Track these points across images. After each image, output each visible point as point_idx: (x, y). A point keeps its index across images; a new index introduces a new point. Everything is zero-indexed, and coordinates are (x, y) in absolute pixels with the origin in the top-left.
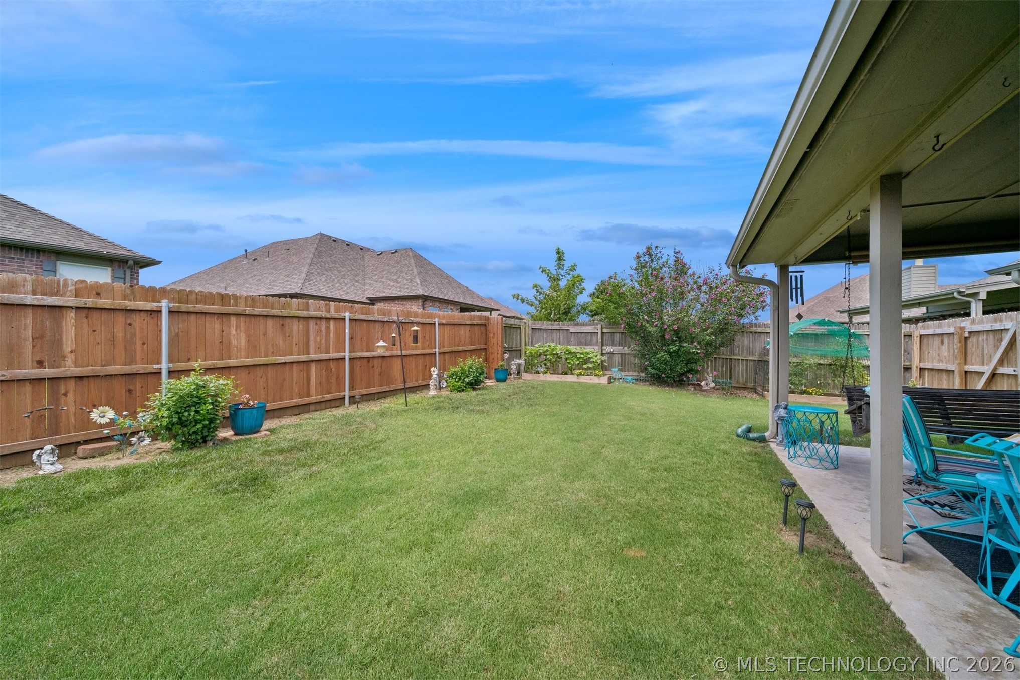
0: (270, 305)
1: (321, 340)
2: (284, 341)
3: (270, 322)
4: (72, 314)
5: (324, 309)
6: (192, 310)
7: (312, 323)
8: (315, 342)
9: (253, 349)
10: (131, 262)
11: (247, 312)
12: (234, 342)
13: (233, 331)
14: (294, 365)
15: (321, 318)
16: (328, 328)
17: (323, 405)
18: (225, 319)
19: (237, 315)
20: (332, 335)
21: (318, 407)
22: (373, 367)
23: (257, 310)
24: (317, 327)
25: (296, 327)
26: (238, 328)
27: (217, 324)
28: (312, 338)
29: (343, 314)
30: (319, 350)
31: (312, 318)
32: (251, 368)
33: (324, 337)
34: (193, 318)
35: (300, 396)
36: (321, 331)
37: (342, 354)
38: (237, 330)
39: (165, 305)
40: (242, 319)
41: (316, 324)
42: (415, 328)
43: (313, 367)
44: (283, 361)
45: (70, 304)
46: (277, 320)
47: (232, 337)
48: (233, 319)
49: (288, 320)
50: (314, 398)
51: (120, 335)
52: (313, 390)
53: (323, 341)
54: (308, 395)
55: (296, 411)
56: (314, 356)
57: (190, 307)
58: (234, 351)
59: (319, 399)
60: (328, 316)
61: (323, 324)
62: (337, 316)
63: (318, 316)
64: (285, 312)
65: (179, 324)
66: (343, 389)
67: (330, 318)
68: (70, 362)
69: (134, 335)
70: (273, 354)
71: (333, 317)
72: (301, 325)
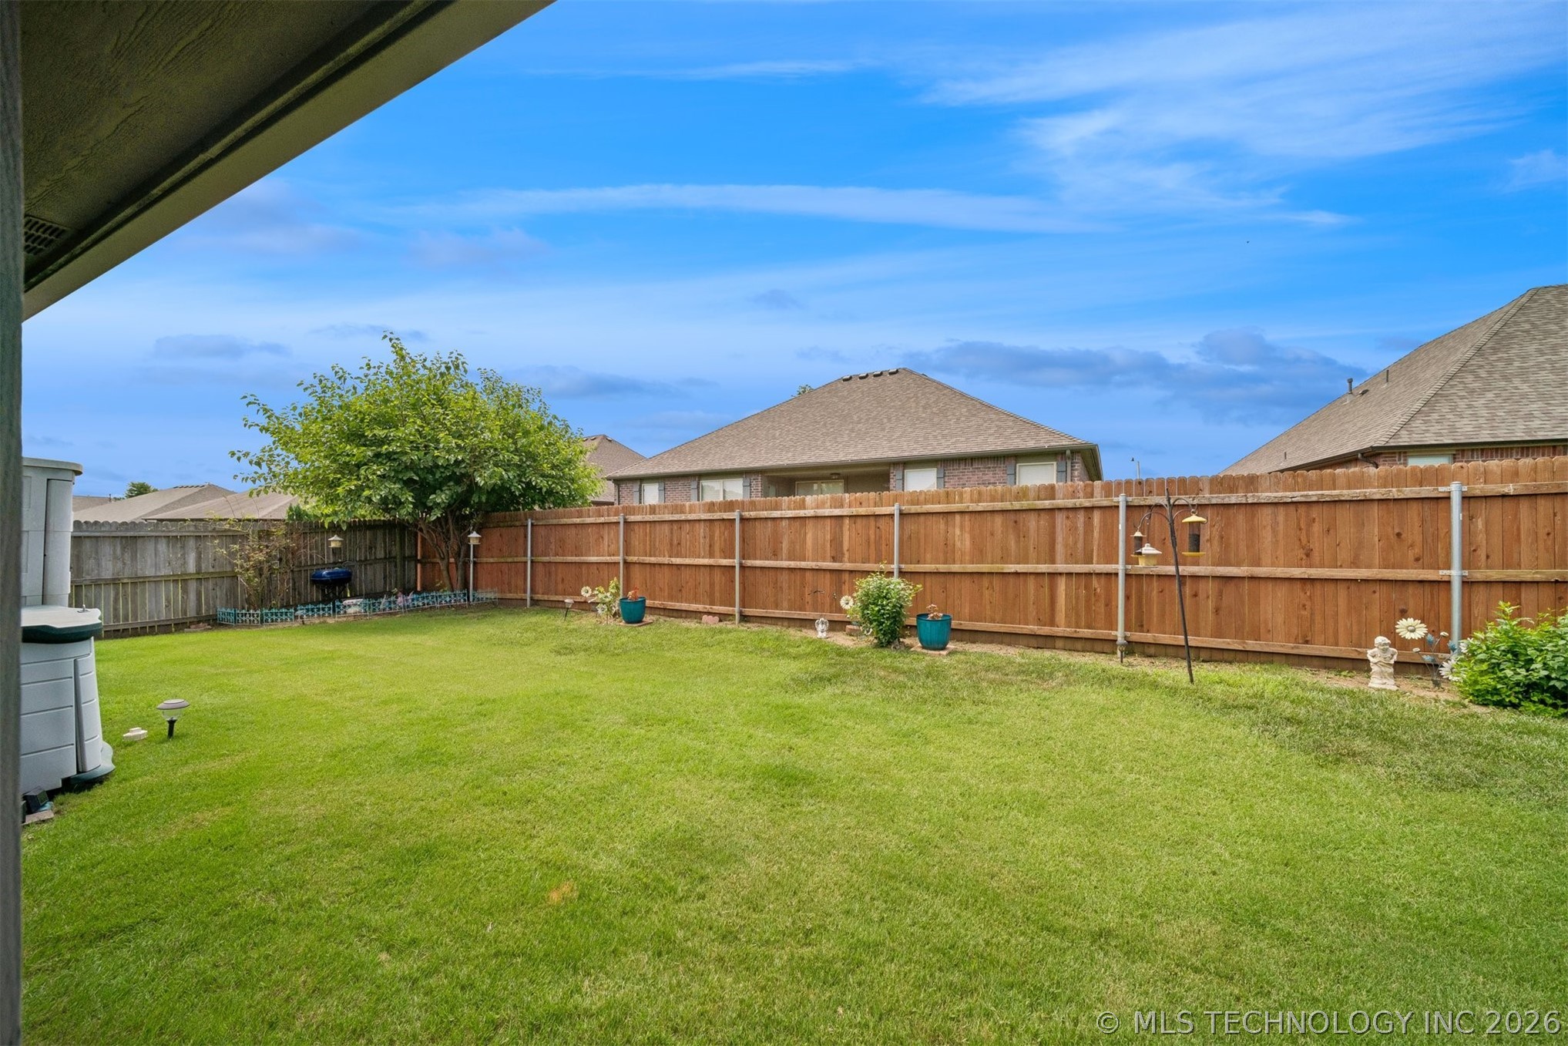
0: (999, 497)
1: (1075, 543)
2: (1018, 542)
3: (998, 520)
4: (847, 521)
5: (1081, 494)
6: (919, 511)
7: (1060, 518)
8: (1066, 546)
9: (979, 555)
10: (1068, 452)
11: (971, 509)
12: (958, 544)
13: (958, 532)
14: (1031, 578)
15: (1075, 509)
16: (1089, 527)
17: (1079, 645)
18: (950, 518)
19: (962, 513)
20: (1096, 534)
21: (1069, 644)
23: (983, 506)
24: (1069, 522)
25: (1032, 523)
26: (962, 528)
27: (942, 525)
28: (1059, 539)
29: (1115, 499)
30: (1071, 558)
31: (1060, 509)
32: (976, 576)
33: (1081, 537)
34: (922, 518)
35: (1040, 622)
36: (1076, 528)
37: (1114, 566)
38: (961, 530)
39: (897, 509)
40: (967, 517)
41: (1068, 518)
42: (1194, 518)
43: (1062, 584)
44: (1013, 571)
45: (845, 514)
46: (1009, 516)
47: (956, 539)
48: (958, 517)
49: (1024, 515)
50: (1061, 630)
51: (872, 537)
52: (1061, 615)
53: (1080, 545)
54: (1052, 623)
55: (1033, 642)
56: (1061, 567)
57: (917, 509)
58: (958, 555)
59: (1068, 631)
60: (1087, 504)
61: (1081, 517)
62: (1105, 503)
63: (1070, 506)
64: (1017, 505)
65: (911, 526)
66: (1112, 626)
67: (1093, 508)
68: (846, 558)
69: (881, 537)
70: (1004, 560)
71: (1097, 504)
72: (1044, 521)
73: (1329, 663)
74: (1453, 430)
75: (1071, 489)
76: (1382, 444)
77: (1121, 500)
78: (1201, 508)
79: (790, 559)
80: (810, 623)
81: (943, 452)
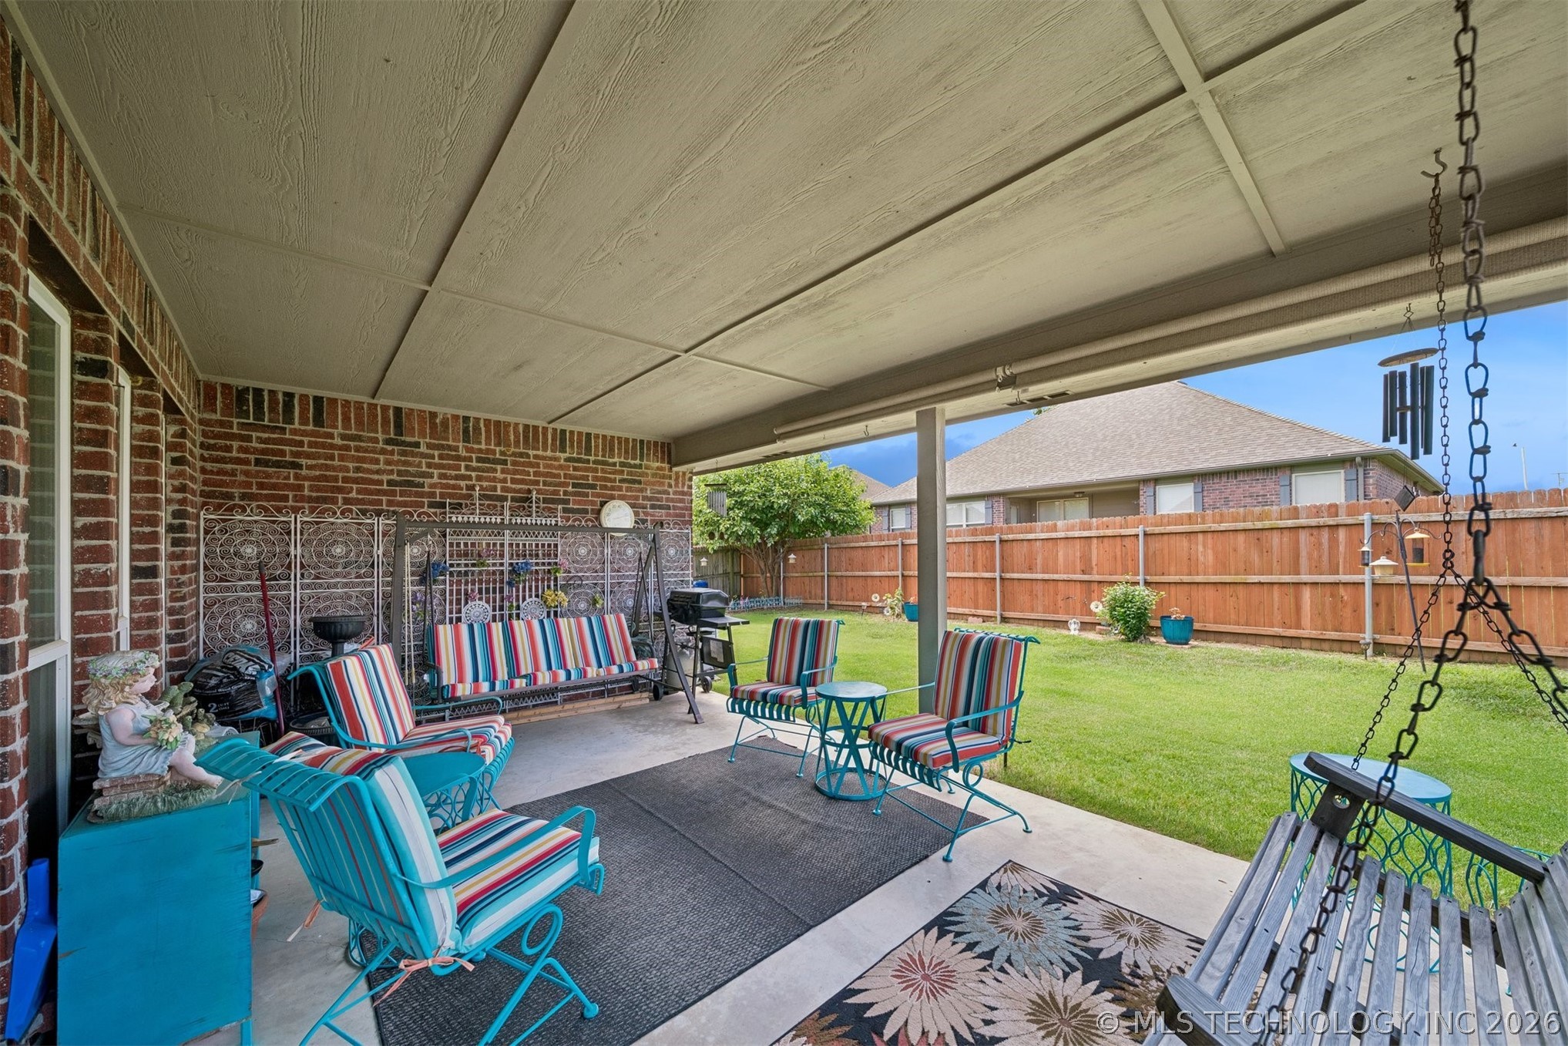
0: (1241, 518)
1: (1320, 557)
2: (1261, 556)
3: (1241, 537)
4: (1095, 541)
5: (1326, 514)
6: (1163, 532)
7: (1303, 536)
8: (1310, 558)
9: (1222, 566)
11: (1213, 529)
12: (1201, 558)
13: (1201, 548)
14: (1276, 587)
15: (1320, 526)
16: (1334, 542)
17: (1326, 646)
18: (1193, 536)
19: (1204, 532)
20: (1342, 548)
21: (1316, 645)
23: (1224, 526)
24: (1312, 539)
25: (1275, 541)
26: (1205, 545)
27: (1184, 542)
28: (1304, 553)
29: (1359, 518)
30: (1316, 570)
31: (1304, 528)
32: (1220, 586)
33: (1326, 552)
34: (1166, 537)
35: (1284, 625)
36: (1320, 544)
37: (1360, 577)
38: (1204, 547)
39: (1141, 531)
40: (1210, 535)
41: (1311, 535)
42: (1417, 535)
43: (1306, 594)
44: (1257, 581)
45: (1093, 535)
46: (1251, 534)
47: (1200, 554)
48: (1200, 536)
49: (1266, 533)
50: (1307, 632)
51: (1119, 554)
52: (1306, 620)
53: (1325, 558)
54: (1298, 626)
55: (1278, 642)
56: (1305, 578)
57: (1161, 530)
58: (1201, 568)
59: (1314, 634)
60: (1331, 523)
61: (1325, 534)
62: (1350, 521)
63: (1314, 524)
64: (1259, 525)
65: (1156, 544)
66: (1361, 629)
67: (1338, 526)
68: (1095, 572)
69: (1127, 554)
70: (1246, 572)
71: (1341, 522)
72: (1286, 537)
75: (1314, 510)
77: (1366, 518)
79: (1043, 573)
80: (1063, 624)
81: (1200, 466)
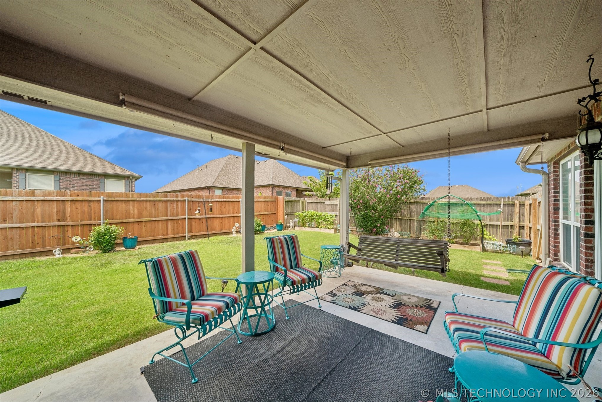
0: (148, 196)
1: (173, 211)
2: (155, 211)
3: (148, 204)
4: (69, 203)
5: (175, 197)
6: (113, 200)
7: (169, 203)
8: (171, 211)
9: (141, 215)
10: (131, 177)
11: (137, 200)
12: (132, 212)
13: (131, 207)
14: (160, 221)
15: (173, 201)
16: (177, 206)
17: (175, 239)
18: (128, 203)
19: (133, 201)
20: (179, 208)
21: (172, 240)
22: (202, 222)
23: (142, 199)
24: (171, 205)
25: (160, 205)
26: (133, 206)
27: (124, 205)
28: (169, 210)
29: (184, 199)
30: (172, 215)
31: (169, 201)
32: (139, 223)
33: (175, 210)
34: (115, 203)
35: (163, 235)
36: (174, 207)
37: (184, 217)
39: (102, 199)
40: (135, 202)
41: (171, 203)
42: (211, 205)
43: (170, 223)
44: (154, 220)
45: (68, 200)
46: (152, 202)
47: (131, 210)
48: (131, 203)
49: (157, 202)
50: (170, 236)
52: (169, 232)
53: (175, 211)
54: (167, 234)
55: (161, 241)
56: (169, 218)
57: (113, 199)
58: (132, 216)
59: (172, 236)
60: (177, 200)
61: (175, 204)
62: (182, 200)
63: (172, 200)
64: (155, 199)
65: (109, 205)
66: (184, 232)
67: (178, 201)
68: (69, 219)
69: (91, 210)
70: (150, 217)
71: (180, 200)
72: (164, 204)
73: (225, 233)
74: (222, 184)
75: (172, 195)
76: (211, 186)
77: (186, 199)
78: (212, 202)
80: (49, 253)
81: (59, 168)
